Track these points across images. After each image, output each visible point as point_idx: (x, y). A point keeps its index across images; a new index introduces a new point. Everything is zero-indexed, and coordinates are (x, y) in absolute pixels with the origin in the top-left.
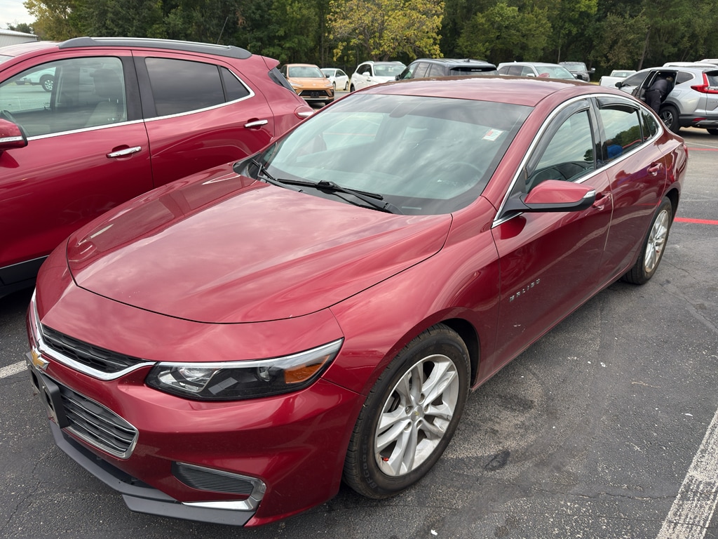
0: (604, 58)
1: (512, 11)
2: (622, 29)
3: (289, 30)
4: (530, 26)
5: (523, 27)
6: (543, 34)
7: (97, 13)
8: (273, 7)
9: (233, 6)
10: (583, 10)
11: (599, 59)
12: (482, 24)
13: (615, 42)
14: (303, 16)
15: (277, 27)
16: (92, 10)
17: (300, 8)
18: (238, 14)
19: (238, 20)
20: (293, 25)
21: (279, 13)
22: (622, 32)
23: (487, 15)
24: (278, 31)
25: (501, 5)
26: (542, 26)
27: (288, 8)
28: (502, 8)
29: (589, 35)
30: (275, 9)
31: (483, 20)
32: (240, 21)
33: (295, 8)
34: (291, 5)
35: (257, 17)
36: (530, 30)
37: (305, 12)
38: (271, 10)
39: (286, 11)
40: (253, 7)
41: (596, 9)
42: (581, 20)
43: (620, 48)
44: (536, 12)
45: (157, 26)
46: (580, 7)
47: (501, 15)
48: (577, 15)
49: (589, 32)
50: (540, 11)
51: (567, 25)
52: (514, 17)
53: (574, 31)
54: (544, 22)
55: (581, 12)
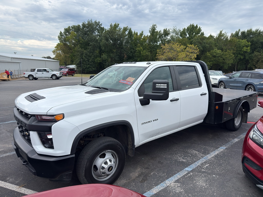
0: (254, 67)
1: (219, 51)
2: (260, 57)
3: (141, 59)
4: (227, 56)
5: (224, 57)
6: (232, 59)
7: (80, 54)
8: (136, 52)
9: (123, 52)
10: (245, 51)
11: (252, 67)
12: (209, 56)
13: (258, 61)
14: (146, 55)
15: (137, 58)
16: (78, 53)
17: (145, 52)
18: (125, 54)
19: (125, 56)
20: (143, 57)
21: (138, 54)
22: (260, 58)
23: (210, 53)
24: (137, 59)
25: (215, 49)
26: (231, 56)
27: (142, 52)
28: (216, 50)
29: (247, 59)
30: (137, 53)
31: (209, 55)
32: (125, 57)
33: (144, 52)
34: (142, 51)
35: (131, 55)
36: (227, 57)
37: (147, 53)
38: (136, 53)
39: (141, 53)
40: (130, 52)
41: (250, 50)
42: (244, 54)
43: (260, 63)
44: (228, 52)
45: (99, 58)
46: (244, 50)
47: (216, 53)
48: (243, 53)
49: (247, 58)
50: (230, 51)
51: (239, 56)
52: (220, 53)
53: (242, 57)
54: (232, 55)
55: (244, 51)
